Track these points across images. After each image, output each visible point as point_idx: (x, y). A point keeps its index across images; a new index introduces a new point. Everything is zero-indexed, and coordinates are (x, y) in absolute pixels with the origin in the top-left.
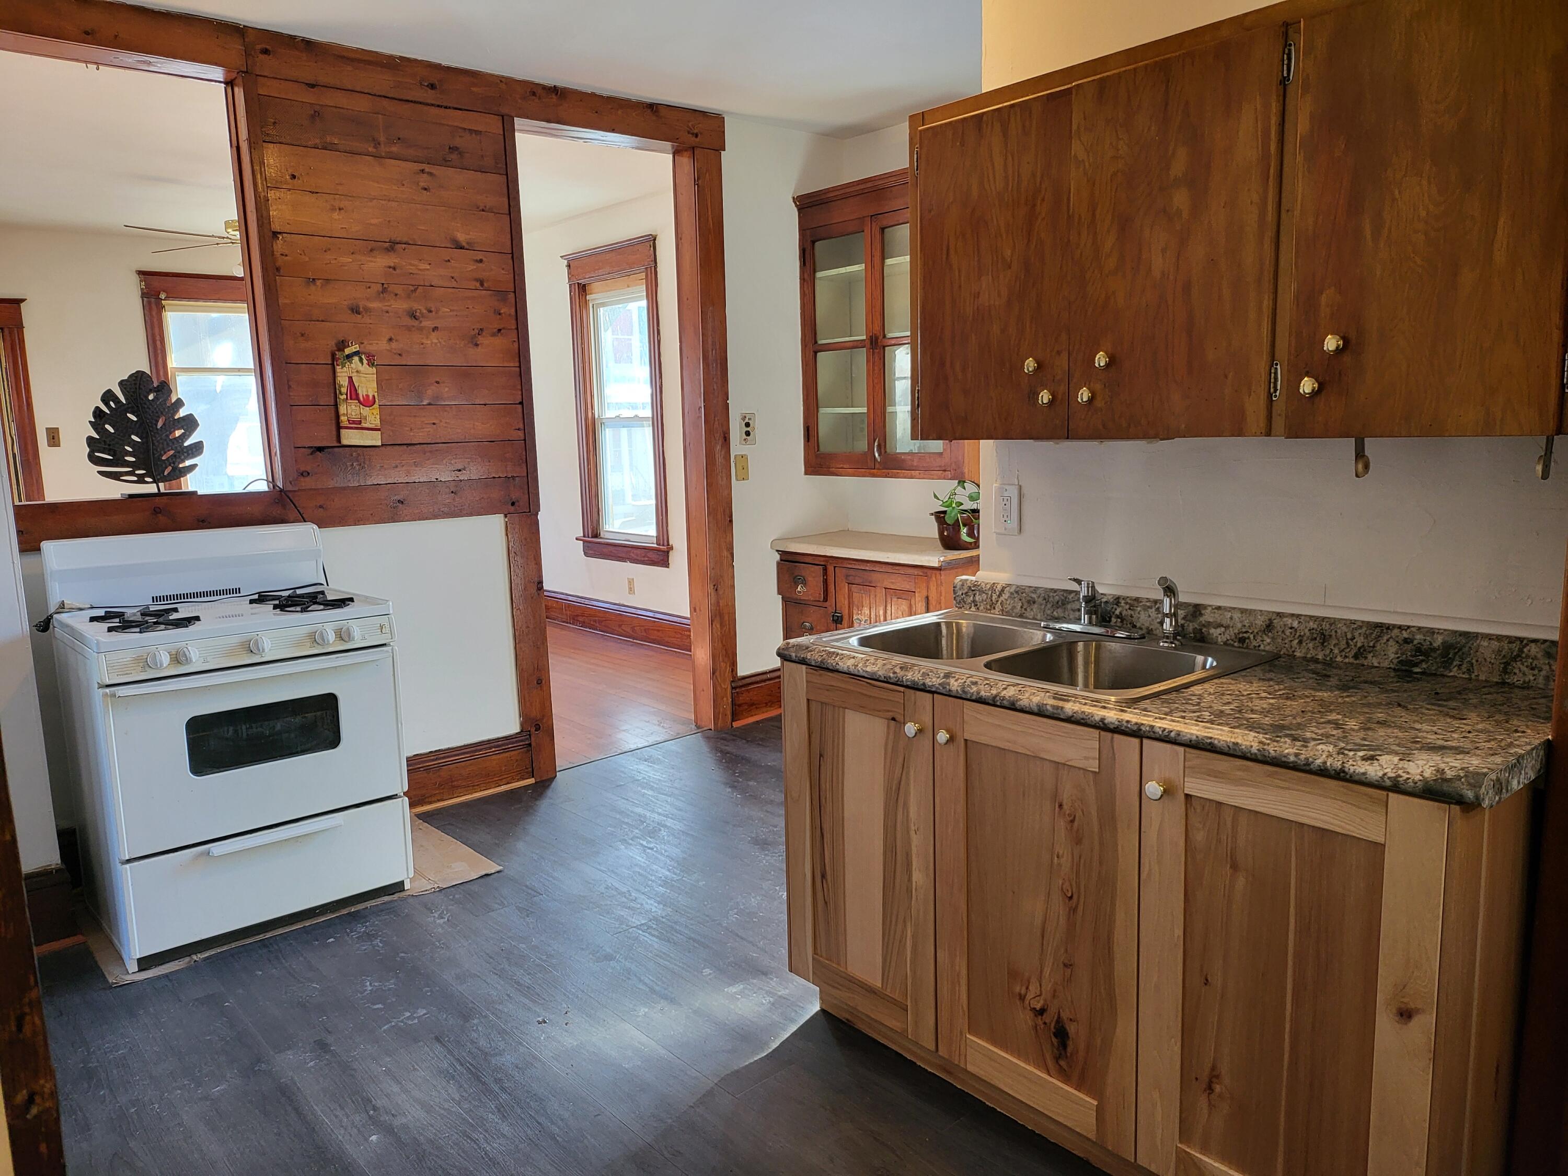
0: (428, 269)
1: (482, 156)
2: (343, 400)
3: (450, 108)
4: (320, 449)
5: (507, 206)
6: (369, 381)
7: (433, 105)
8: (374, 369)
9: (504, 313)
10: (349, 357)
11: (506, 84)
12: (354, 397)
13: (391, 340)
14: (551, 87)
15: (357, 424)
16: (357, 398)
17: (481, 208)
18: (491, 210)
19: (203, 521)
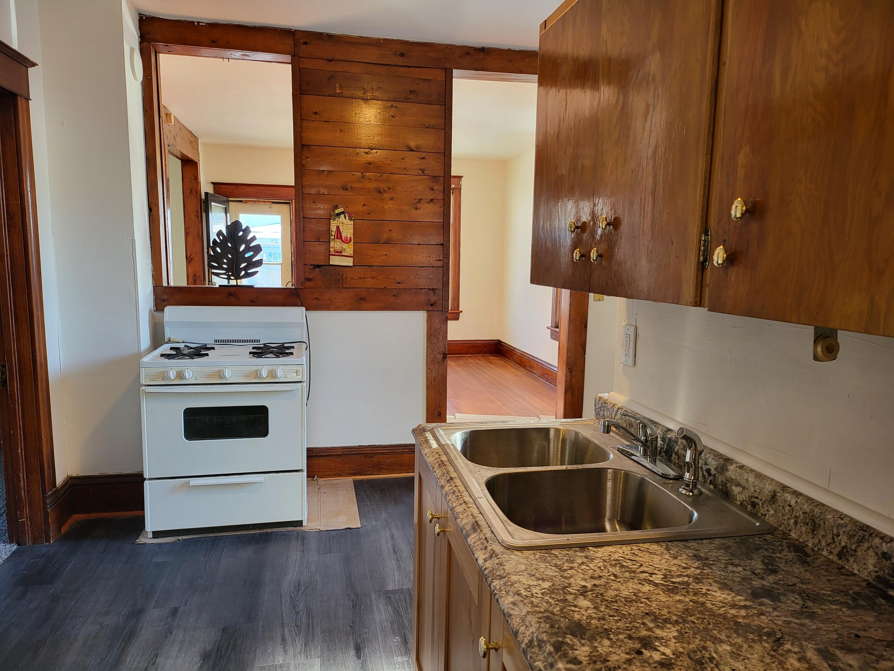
0: (390, 164)
1: (430, 95)
2: (332, 239)
3: (412, 67)
4: (318, 266)
5: (444, 124)
6: (349, 229)
7: (402, 66)
8: (352, 222)
9: (437, 189)
10: (338, 215)
11: (450, 49)
12: (339, 237)
13: (364, 205)
14: (480, 48)
15: (339, 253)
16: (341, 238)
17: (426, 126)
18: (433, 127)
19: (253, 302)
